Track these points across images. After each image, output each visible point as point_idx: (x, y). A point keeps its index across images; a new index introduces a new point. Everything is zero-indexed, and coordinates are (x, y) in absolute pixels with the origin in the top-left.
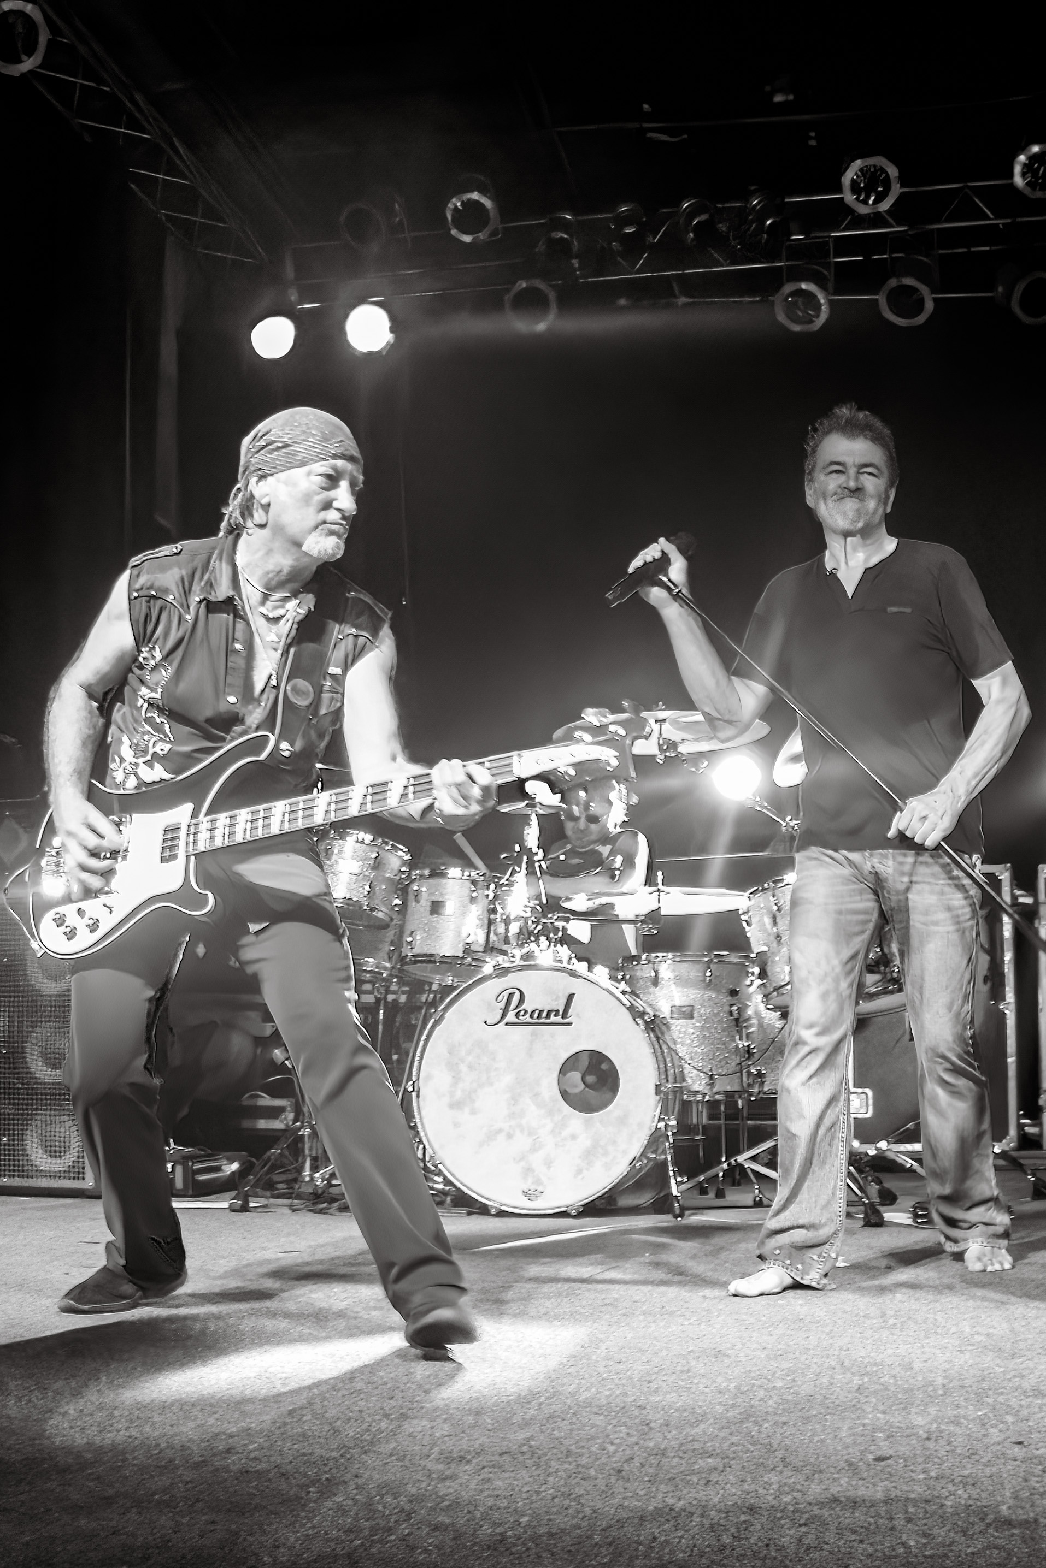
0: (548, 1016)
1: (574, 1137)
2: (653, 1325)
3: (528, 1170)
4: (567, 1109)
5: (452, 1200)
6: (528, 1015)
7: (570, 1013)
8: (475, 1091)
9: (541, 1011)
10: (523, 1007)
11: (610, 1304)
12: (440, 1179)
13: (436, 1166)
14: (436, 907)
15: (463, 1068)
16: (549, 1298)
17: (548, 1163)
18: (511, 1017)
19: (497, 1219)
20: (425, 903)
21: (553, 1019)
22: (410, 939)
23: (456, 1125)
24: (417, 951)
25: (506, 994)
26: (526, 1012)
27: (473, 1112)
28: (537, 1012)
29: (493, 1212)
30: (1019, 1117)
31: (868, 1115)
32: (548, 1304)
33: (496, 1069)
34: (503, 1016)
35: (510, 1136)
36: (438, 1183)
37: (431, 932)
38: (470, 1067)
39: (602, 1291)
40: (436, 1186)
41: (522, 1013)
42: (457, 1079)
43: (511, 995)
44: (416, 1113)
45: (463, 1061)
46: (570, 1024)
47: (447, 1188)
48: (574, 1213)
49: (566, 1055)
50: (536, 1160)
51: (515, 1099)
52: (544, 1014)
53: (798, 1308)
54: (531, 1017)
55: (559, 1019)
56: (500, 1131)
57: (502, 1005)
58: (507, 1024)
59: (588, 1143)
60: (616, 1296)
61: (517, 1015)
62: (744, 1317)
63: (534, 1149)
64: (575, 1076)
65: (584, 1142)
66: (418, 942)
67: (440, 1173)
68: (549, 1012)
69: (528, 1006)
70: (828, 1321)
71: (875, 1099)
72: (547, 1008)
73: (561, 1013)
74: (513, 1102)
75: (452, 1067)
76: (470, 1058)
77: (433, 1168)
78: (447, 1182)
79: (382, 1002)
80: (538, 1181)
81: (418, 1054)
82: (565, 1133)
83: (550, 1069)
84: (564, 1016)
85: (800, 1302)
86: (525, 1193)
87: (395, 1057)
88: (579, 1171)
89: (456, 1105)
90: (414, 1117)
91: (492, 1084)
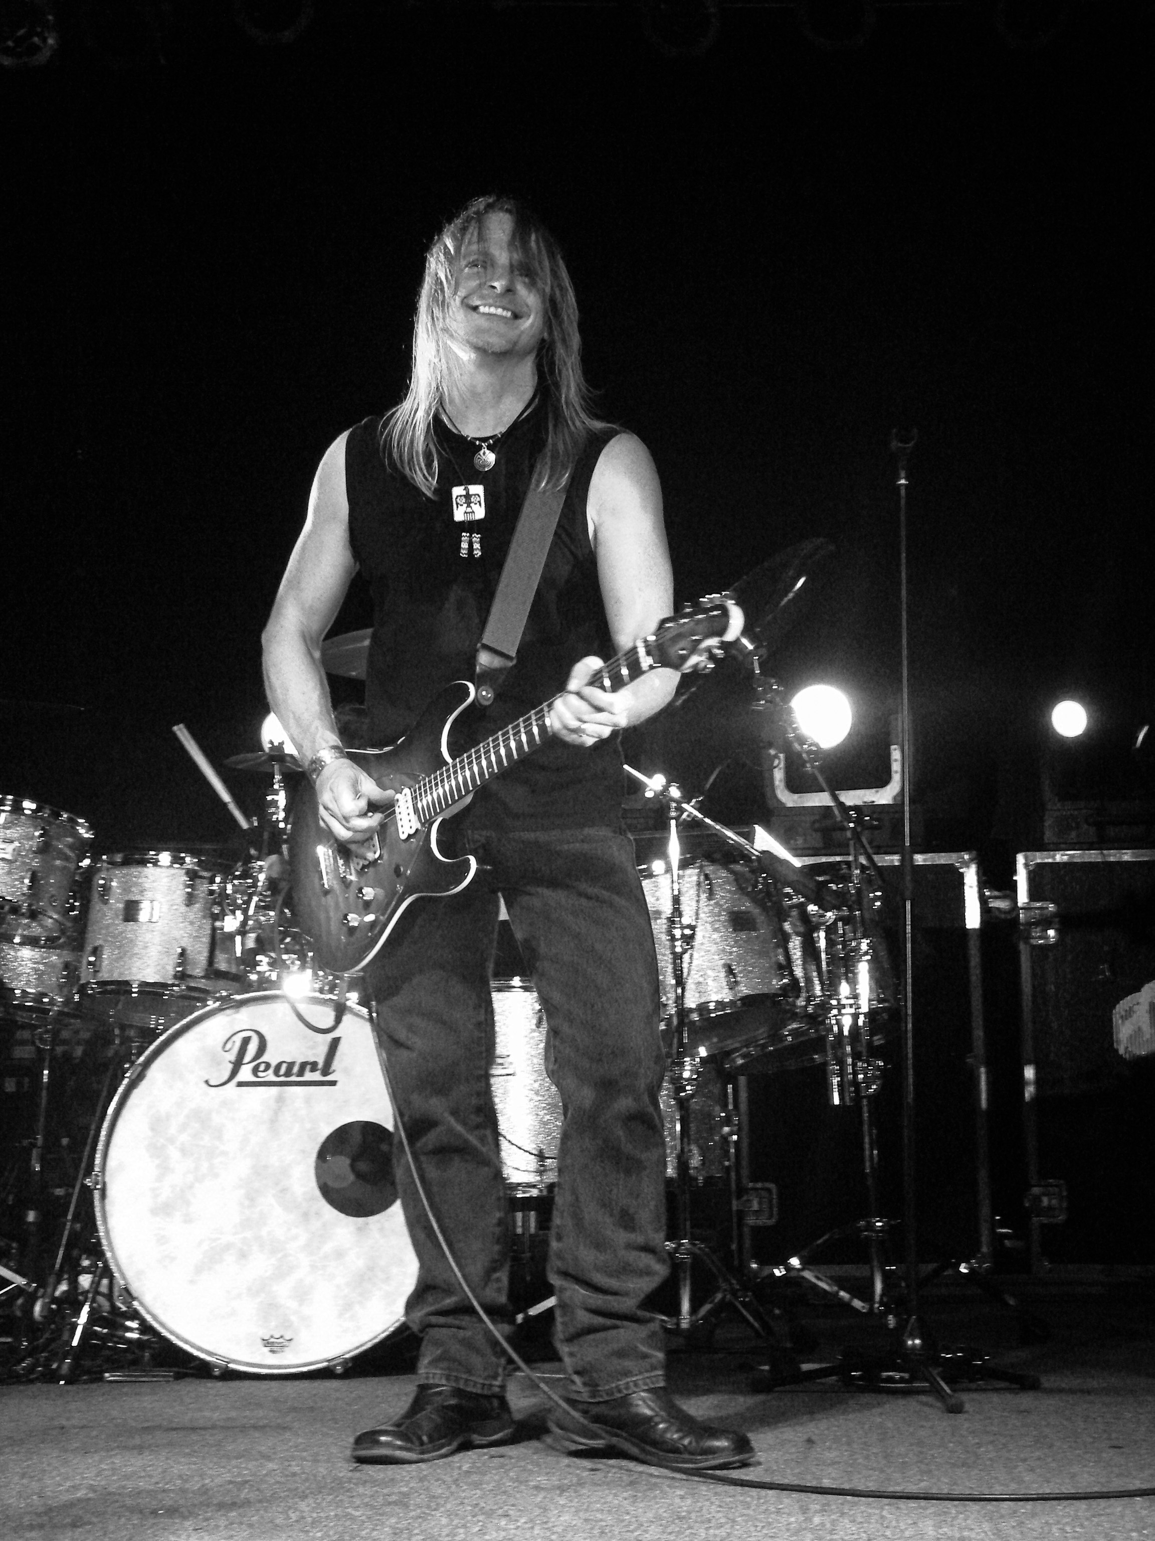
0: (301, 1073)
1: (339, 1254)
2: (462, 1531)
3: (270, 1308)
4: (329, 1212)
5: (152, 1356)
6: (271, 1071)
7: (333, 1067)
8: (191, 1187)
9: (291, 1065)
10: (265, 1058)
11: (395, 1503)
12: (134, 1324)
13: (129, 1306)
14: (131, 911)
15: (173, 1152)
16: (304, 1497)
17: (302, 1294)
18: (245, 1073)
19: (220, 1384)
20: (116, 903)
21: (309, 1076)
22: (92, 959)
23: (162, 1240)
24: (104, 976)
25: (238, 1039)
26: (268, 1066)
27: (188, 1220)
28: (284, 1067)
29: (217, 1372)
30: (994, 1225)
31: (771, 1222)
32: (303, 1505)
33: (224, 1153)
34: (234, 1073)
35: (243, 1255)
36: (130, 1330)
37: (125, 948)
38: (183, 1151)
39: (383, 1483)
40: (129, 1335)
41: (262, 1067)
42: (164, 1169)
43: (246, 1041)
44: (99, 1222)
45: (172, 1140)
46: (333, 1083)
47: (146, 1338)
48: (339, 1369)
49: (327, 1130)
50: (283, 1290)
51: (251, 1198)
52: (296, 1069)
53: (677, 1500)
54: (277, 1073)
55: (317, 1076)
56: (228, 1247)
57: (232, 1056)
58: (240, 1084)
59: (361, 1263)
60: (405, 1489)
61: (255, 1071)
62: (599, 1516)
63: (282, 1271)
64: (341, 1163)
65: (356, 1261)
66: (105, 963)
67: (135, 1315)
68: (303, 1066)
69: (271, 1056)
70: (723, 1520)
71: (780, 1195)
72: (300, 1060)
73: (320, 1066)
74: (247, 1203)
75: (157, 1150)
76: (184, 1138)
77: (124, 1309)
78: (145, 1328)
79: (48, 1057)
80: (287, 1324)
81: (103, 1133)
82: (328, 1247)
83: (303, 1151)
84: (326, 1071)
85: (679, 1492)
86: (267, 1343)
87: (65, 1141)
88: (348, 1307)
89: (164, 1209)
90: (97, 1231)
91: (216, 1176)
